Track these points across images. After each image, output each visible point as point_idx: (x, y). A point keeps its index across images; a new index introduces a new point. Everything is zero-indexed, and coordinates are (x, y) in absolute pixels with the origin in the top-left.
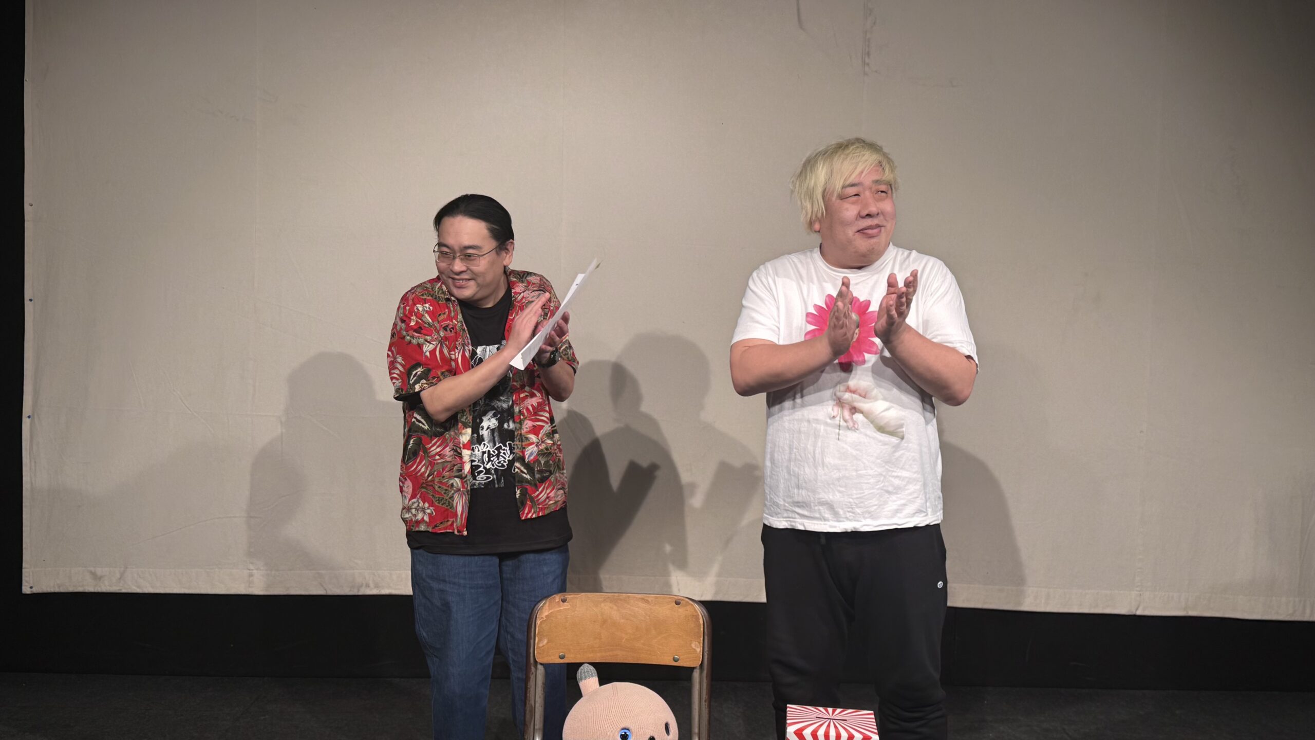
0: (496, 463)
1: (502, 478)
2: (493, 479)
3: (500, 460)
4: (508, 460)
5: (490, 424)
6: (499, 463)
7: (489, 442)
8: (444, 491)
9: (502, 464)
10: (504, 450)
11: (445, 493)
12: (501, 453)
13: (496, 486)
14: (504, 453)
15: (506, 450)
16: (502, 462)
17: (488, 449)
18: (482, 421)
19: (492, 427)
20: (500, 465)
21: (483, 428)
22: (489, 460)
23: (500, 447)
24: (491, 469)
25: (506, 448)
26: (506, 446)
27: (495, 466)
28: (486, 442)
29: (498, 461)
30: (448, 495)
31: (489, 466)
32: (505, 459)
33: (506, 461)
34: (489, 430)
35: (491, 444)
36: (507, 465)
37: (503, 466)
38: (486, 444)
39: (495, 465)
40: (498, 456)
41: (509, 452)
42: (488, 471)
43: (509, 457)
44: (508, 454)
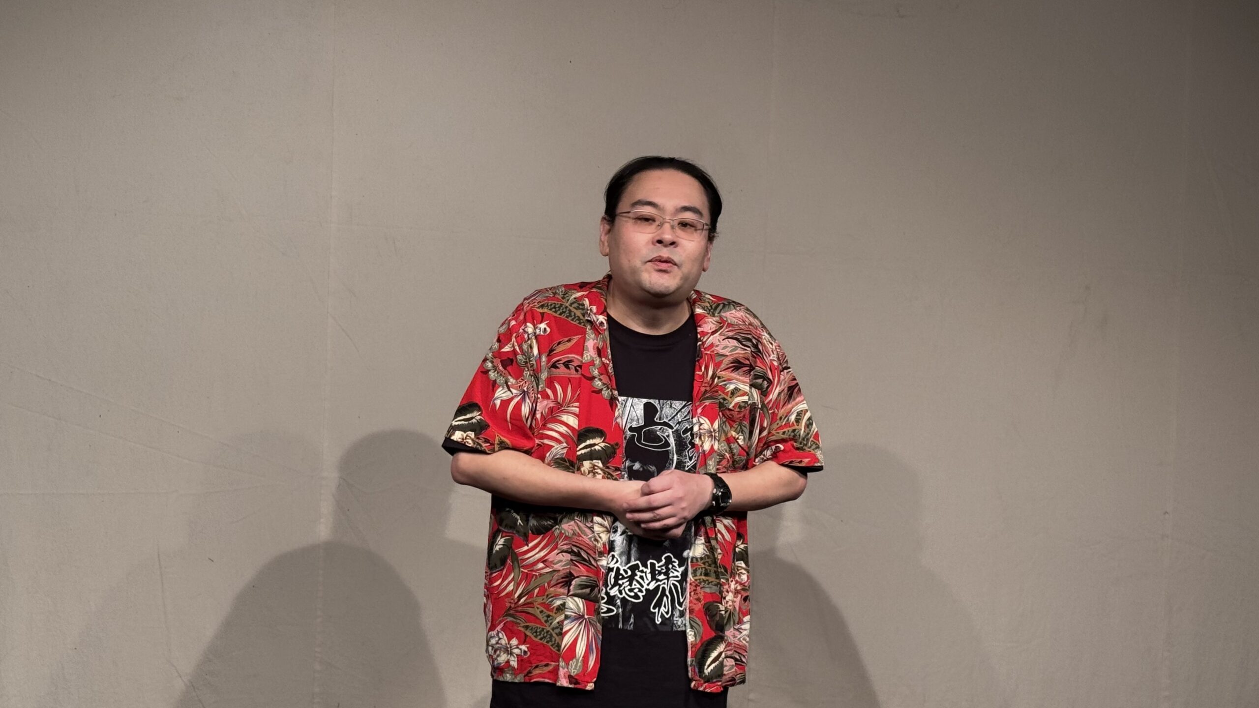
0: (626, 589)
1: (632, 616)
2: (617, 615)
3: (633, 587)
4: (647, 590)
6: (631, 590)
7: (621, 555)
8: (546, 618)
9: (636, 594)
10: (642, 571)
11: (546, 621)
12: (636, 575)
13: (620, 626)
14: (641, 577)
15: (646, 573)
16: (636, 590)
17: (618, 565)
20: (632, 594)
22: (616, 584)
23: (636, 567)
24: (617, 598)
25: (645, 570)
26: (646, 567)
27: (624, 594)
29: (629, 587)
30: (551, 624)
31: (614, 592)
32: (642, 586)
33: (643, 589)
34: (624, 536)
36: (643, 596)
37: (636, 597)
38: (616, 556)
39: (623, 591)
40: (631, 579)
41: (649, 576)
42: (611, 600)
43: (648, 585)
44: (647, 579)
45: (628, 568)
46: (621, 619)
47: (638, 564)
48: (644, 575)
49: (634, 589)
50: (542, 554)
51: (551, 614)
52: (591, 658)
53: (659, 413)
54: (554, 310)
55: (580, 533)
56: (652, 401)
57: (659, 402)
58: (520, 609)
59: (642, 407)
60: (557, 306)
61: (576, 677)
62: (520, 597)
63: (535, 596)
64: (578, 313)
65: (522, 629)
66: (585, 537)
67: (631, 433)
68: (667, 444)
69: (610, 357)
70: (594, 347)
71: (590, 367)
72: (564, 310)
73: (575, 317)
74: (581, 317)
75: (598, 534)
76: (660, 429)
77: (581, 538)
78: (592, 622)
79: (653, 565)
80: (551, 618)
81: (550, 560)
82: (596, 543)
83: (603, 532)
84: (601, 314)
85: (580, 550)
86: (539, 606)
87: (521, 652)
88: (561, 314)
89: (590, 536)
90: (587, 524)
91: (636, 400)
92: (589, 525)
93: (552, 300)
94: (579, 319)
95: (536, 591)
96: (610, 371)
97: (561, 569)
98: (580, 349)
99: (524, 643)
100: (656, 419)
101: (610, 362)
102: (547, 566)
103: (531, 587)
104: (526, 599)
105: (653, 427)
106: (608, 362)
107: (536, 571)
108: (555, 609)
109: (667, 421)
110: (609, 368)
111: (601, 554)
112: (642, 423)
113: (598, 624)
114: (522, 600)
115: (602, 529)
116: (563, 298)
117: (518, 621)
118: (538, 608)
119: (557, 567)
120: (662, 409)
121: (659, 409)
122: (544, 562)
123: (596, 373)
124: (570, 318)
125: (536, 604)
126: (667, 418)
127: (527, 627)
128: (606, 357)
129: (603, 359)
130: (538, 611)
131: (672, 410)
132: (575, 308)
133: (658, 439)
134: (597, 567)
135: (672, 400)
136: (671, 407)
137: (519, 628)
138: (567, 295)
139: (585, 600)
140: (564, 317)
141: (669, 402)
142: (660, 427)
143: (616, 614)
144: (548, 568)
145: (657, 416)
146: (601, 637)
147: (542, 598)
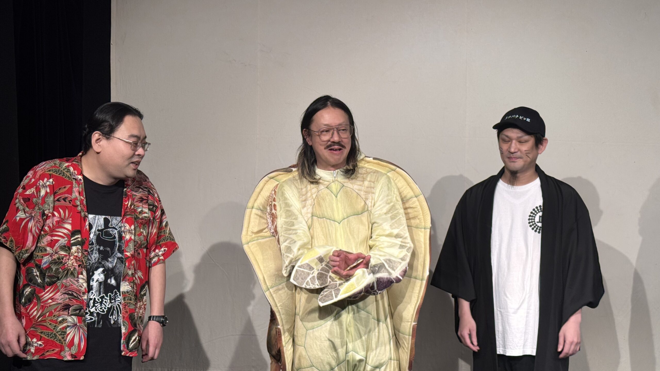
1: (102, 321)
3: (102, 307)
4: (108, 308)
5: (99, 278)
7: (96, 292)
8: (54, 327)
9: (103, 310)
10: (106, 299)
11: (54, 329)
12: (103, 301)
13: (96, 326)
14: (106, 302)
17: (95, 297)
18: (93, 274)
19: (101, 280)
20: (102, 310)
21: (93, 280)
22: (94, 306)
26: (107, 296)
27: (98, 311)
28: (93, 291)
29: (100, 307)
30: (56, 330)
32: (106, 306)
33: (106, 308)
34: (97, 282)
35: (98, 293)
38: (94, 292)
39: (97, 309)
40: (101, 303)
41: (109, 301)
43: (108, 305)
44: (108, 303)
45: (100, 298)
46: (96, 323)
47: (104, 296)
48: (106, 300)
49: (102, 308)
50: (51, 295)
51: (57, 325)
52: (82, 344)
53: (111, 223)
54: (56, 172)
55: (72, 284)
56: (107, 217)
57: (111, 217)
58: (37, 324)
59: (103, 219)
60: (57, 170)
61: (75, 355)
62: (39, 318)
63: (47, 316)
64: (68, 174)
65: (39, 334)
66: (74, 286)
67: (98, 232)
68: (115, 237)
69: (85, 196)
70: (77, 191)
71: (76, 201)
72: (61, 172)
73: (66, 176)
74: (70, 176)
75: (82, 284)
76: (111, 230)
77: (72, 287)
78: (81, 326)
79: (110, 295)
80: (57, 327)
81: (55, 298)
82: (81, 288)
83: (84, 282)
84: (80, 175)
85: (73, 292)
86: (49, 321)
87: (38, 345)
88: (59, 174)
89: (77, 284)
90: (75, 279)
91: (100, 216)
92: (76, 279)
93: (54, 167)
94: (69, 177)
95: (47, 314)
96: (84, 203)
97: (62, 302)
98: (70, 191)
99: (40, 340)
100: (110, 225)
101: (84, 199)
102: (53, 301)
103: (44, 312)
104: (42, 319)
105: (108, 229)
106: (83, 199)
107: (47, 304)
108: (58, 322)
109: (114, 226)
110: (84, 202)
111: (84, 293)
112: (103, 227)
113: (85, 327)
114: (40, 319)
115: (83, 281)
116: (60, 166)
117: (37, 330)
118: (48, 323)
119: (60, 302)
120: (112, 221)
121: (110, 221)
122: (51, 299)
123: (78, 203)
124: (64, 176)
125: (47, 321)
126: (114, 225)
127: (42, 332)
128: (83, 196)
129: (81, 197)
130: (48, 324)
131: (117, 221)
132: (66, 171)
133: (111, 235)
134: (82, 300)
135: (117, 216)
136: (116, 219)
137: (38, 333)
138: (61, 165)
139: (77, 316)
140: (61, 176)
141: (115, 217)
142: (111, 229)
143: (94, 321)
144: (54, 302)
145: (110, 224)
146: (87, 333)
147: (51, 317)
